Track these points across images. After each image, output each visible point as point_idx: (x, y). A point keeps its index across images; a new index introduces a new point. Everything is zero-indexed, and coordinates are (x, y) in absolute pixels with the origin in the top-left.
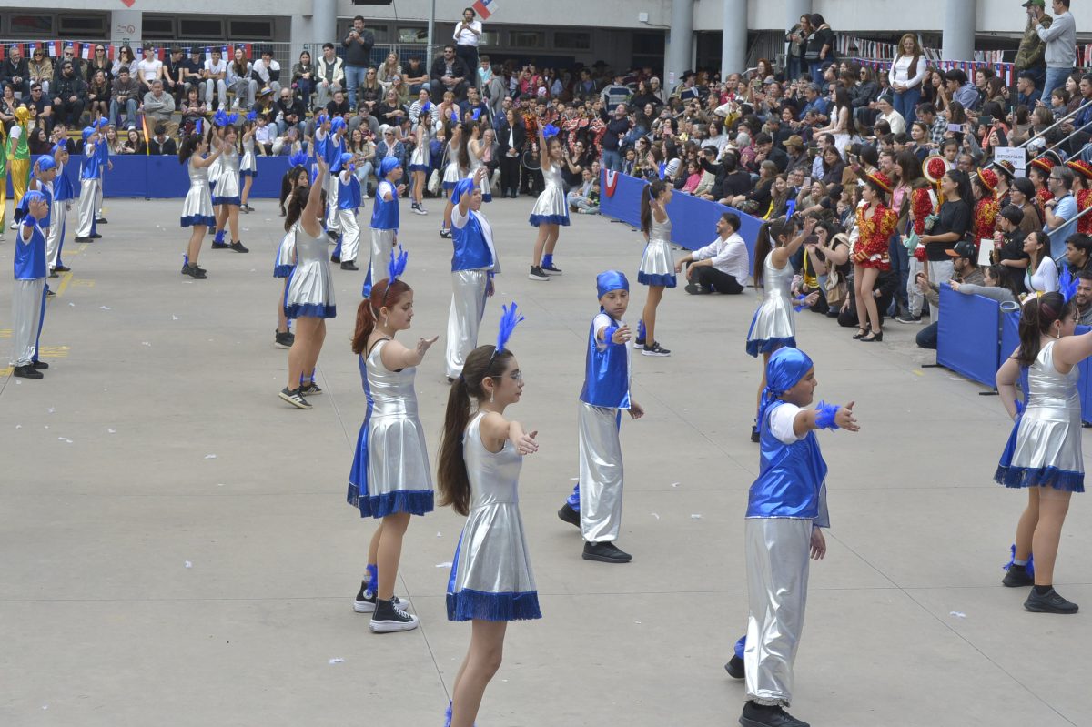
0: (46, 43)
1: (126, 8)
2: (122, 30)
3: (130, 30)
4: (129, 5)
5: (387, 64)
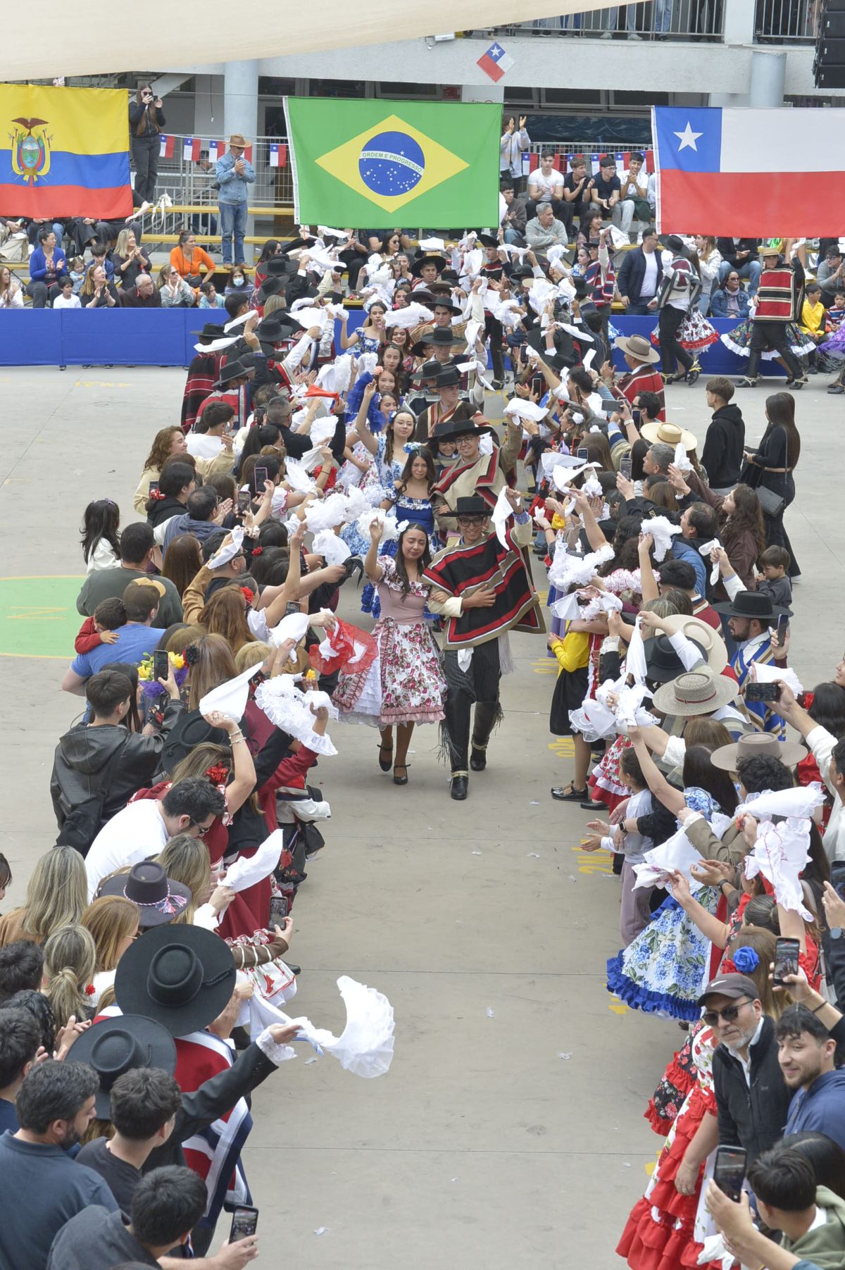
1: (493, 83)
4: (495, 81)
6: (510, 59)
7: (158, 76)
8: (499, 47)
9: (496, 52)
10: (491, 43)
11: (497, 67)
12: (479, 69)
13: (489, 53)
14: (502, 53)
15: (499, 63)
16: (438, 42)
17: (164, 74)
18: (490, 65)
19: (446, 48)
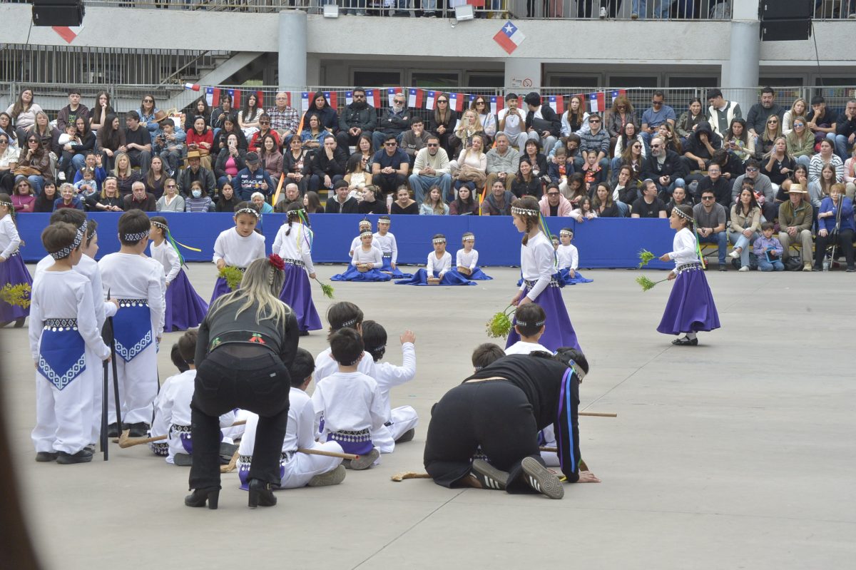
0: (385, 90)
1: (505, 54)
2: (518, 84)
3: (526, 82)
4: (510, 53)
5: (794, 114)
6: (521, 35)
7: (233, 54)
8: (512, 25)
9: (509, 29)
10: (505, 22)
11: (511, 41)
12: (494, 42)
13: (504, 30)
14: (515, 29)
15: (514, 38)
16: (460, 21)
17: (238, 52)
18: (504, 39)
19: (467, 26)
